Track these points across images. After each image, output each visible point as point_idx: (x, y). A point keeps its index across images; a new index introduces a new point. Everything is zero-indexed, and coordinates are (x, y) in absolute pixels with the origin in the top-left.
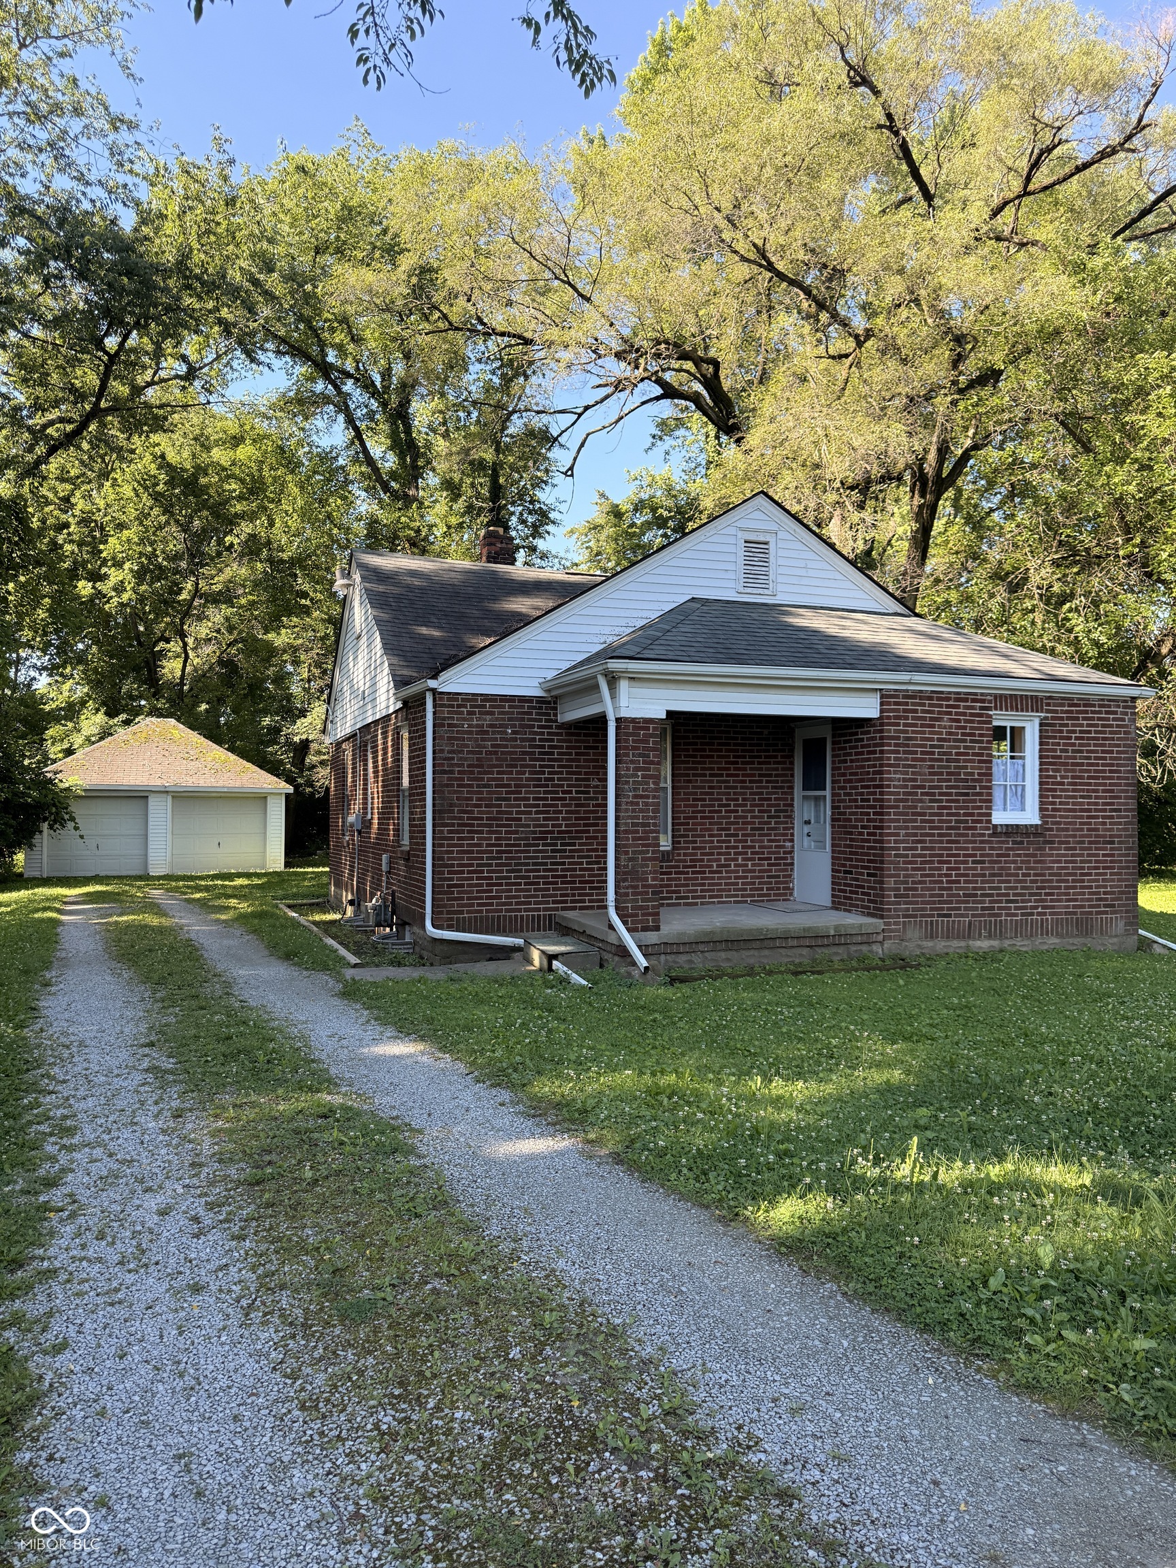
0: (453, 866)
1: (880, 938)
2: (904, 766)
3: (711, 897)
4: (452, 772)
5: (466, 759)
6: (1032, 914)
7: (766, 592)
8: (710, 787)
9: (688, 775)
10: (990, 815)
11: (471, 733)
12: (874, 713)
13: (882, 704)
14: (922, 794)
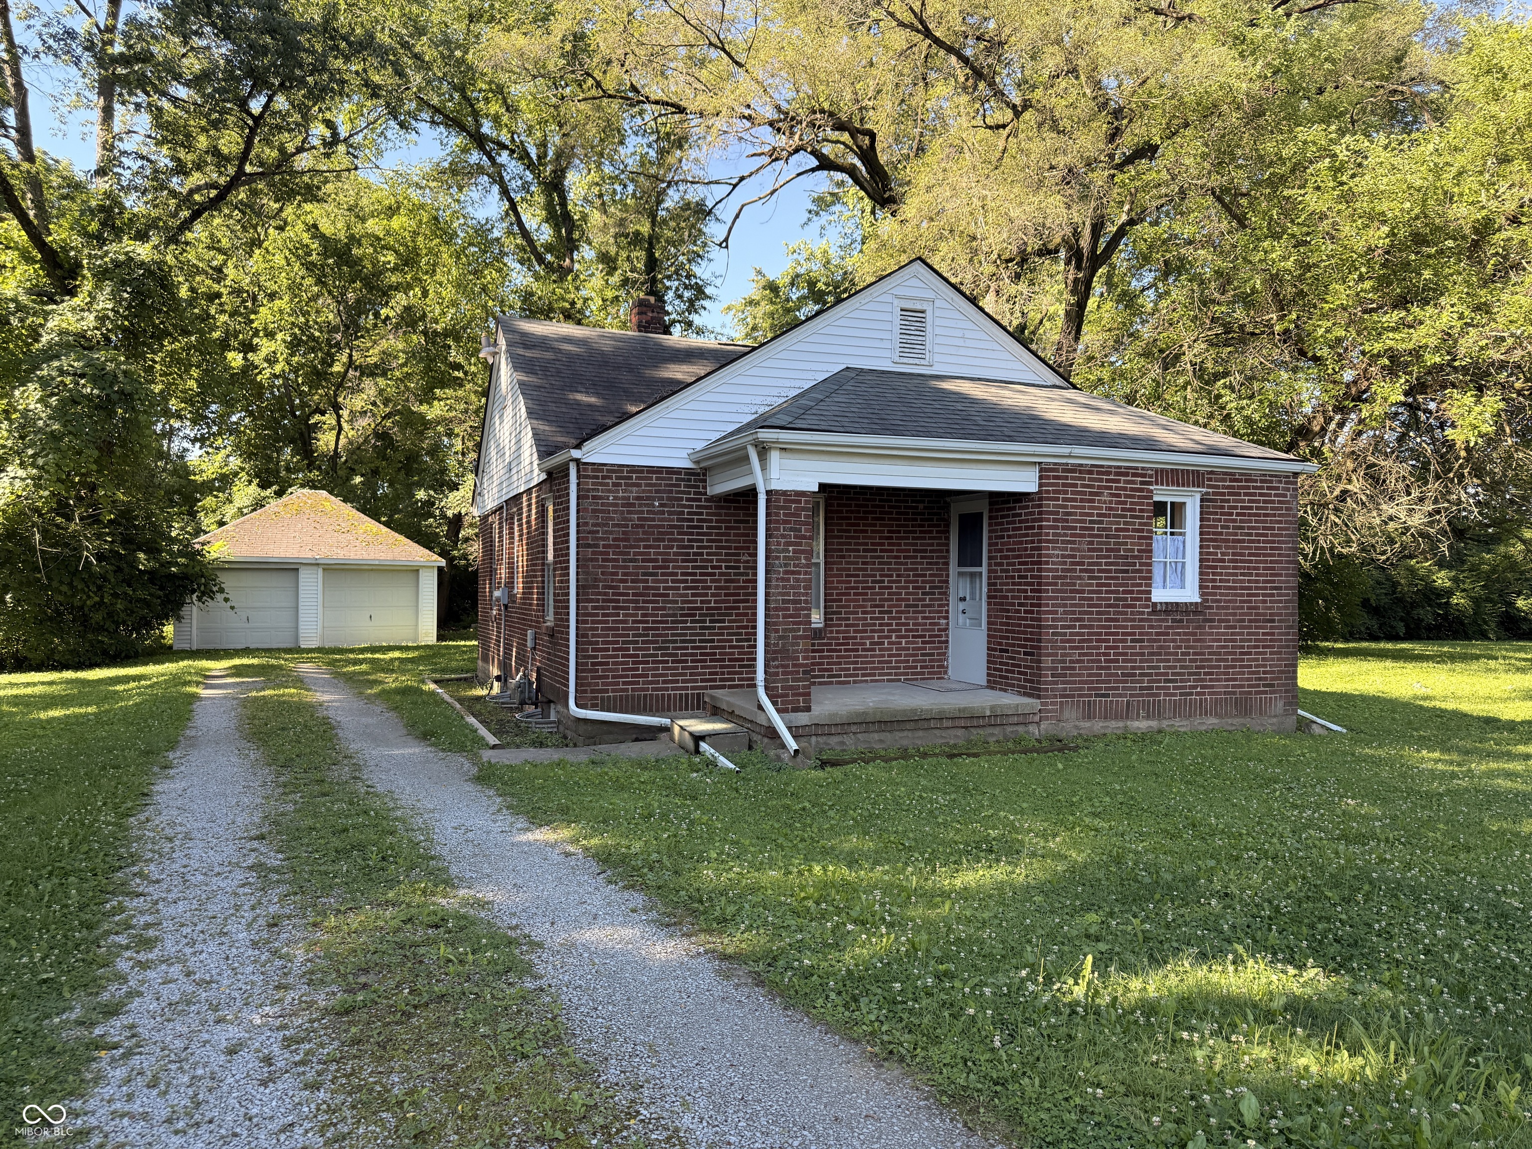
0: (597, 643)
1: (1037, 718)
2: (1063, 542)
3: (864, 675)
4: (597, 546)
5: (611, 533)
6: (1191, 694)
7: (922, 362)
8: (864, 563)
9: (841, 550)
10: (1150, 592)
11: (616, 505)
12: (1031, 486)
13: (1041, 478)
14: (1081, 571)
